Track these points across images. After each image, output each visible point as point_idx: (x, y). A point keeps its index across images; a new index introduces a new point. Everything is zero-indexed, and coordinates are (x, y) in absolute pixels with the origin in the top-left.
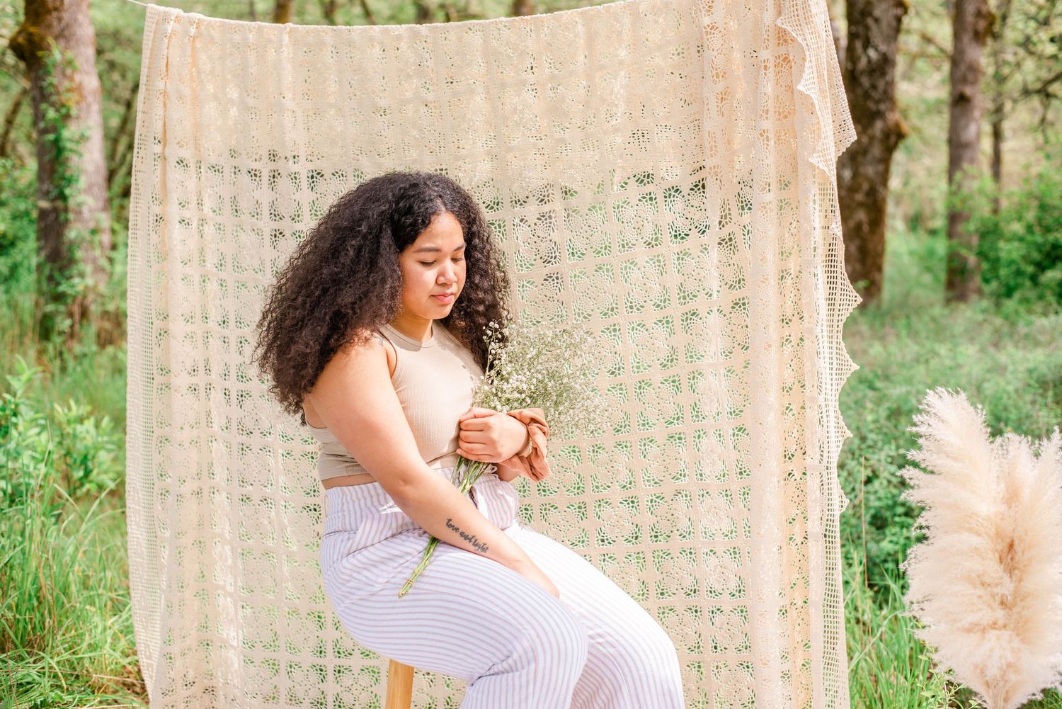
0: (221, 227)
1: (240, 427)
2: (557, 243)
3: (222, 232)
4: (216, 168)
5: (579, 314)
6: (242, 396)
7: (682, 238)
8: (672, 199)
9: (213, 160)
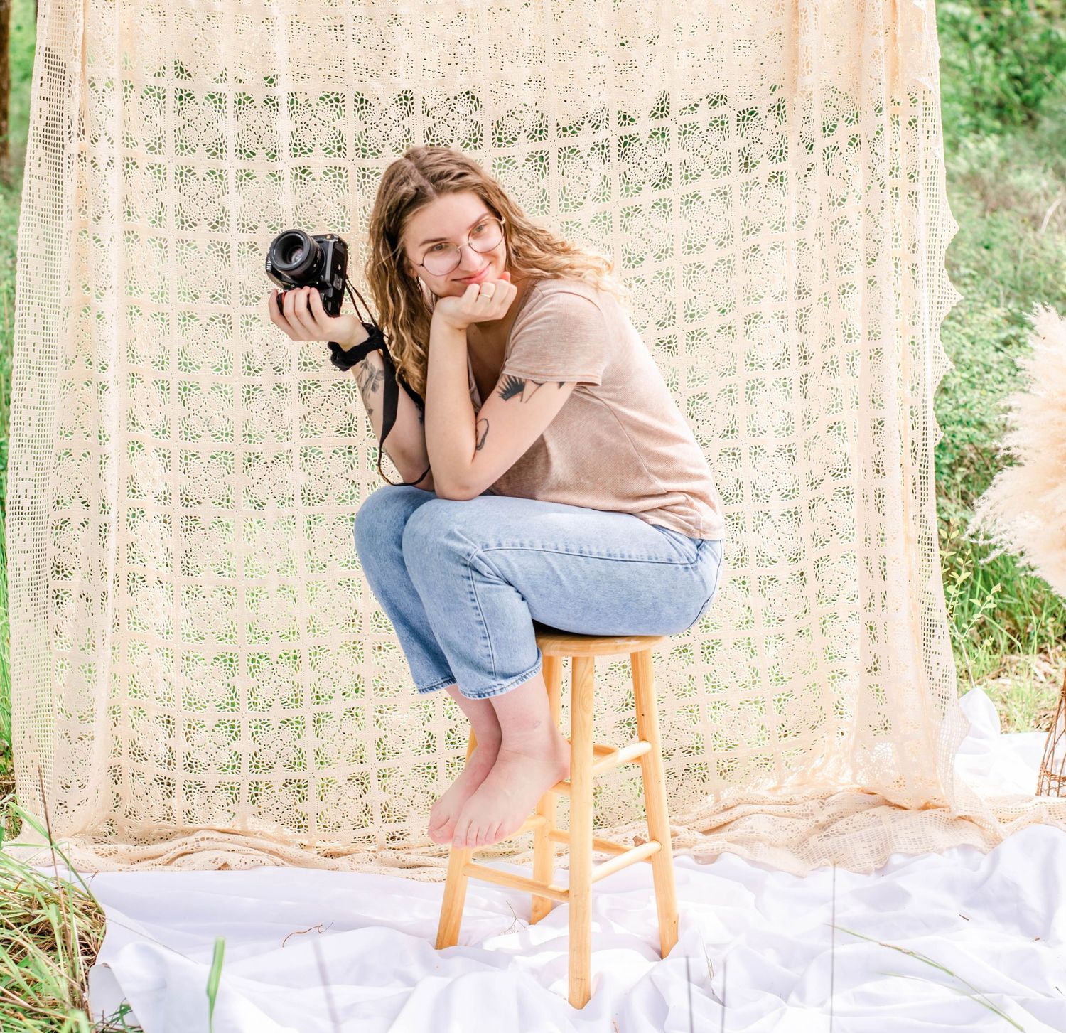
0: (162, 169)
2: (608, 178)
3: (162, 176)
4: (156, 91)
5: (629, 259)
7: (754, 166)
8: (745, 122)
9: (152, 82)
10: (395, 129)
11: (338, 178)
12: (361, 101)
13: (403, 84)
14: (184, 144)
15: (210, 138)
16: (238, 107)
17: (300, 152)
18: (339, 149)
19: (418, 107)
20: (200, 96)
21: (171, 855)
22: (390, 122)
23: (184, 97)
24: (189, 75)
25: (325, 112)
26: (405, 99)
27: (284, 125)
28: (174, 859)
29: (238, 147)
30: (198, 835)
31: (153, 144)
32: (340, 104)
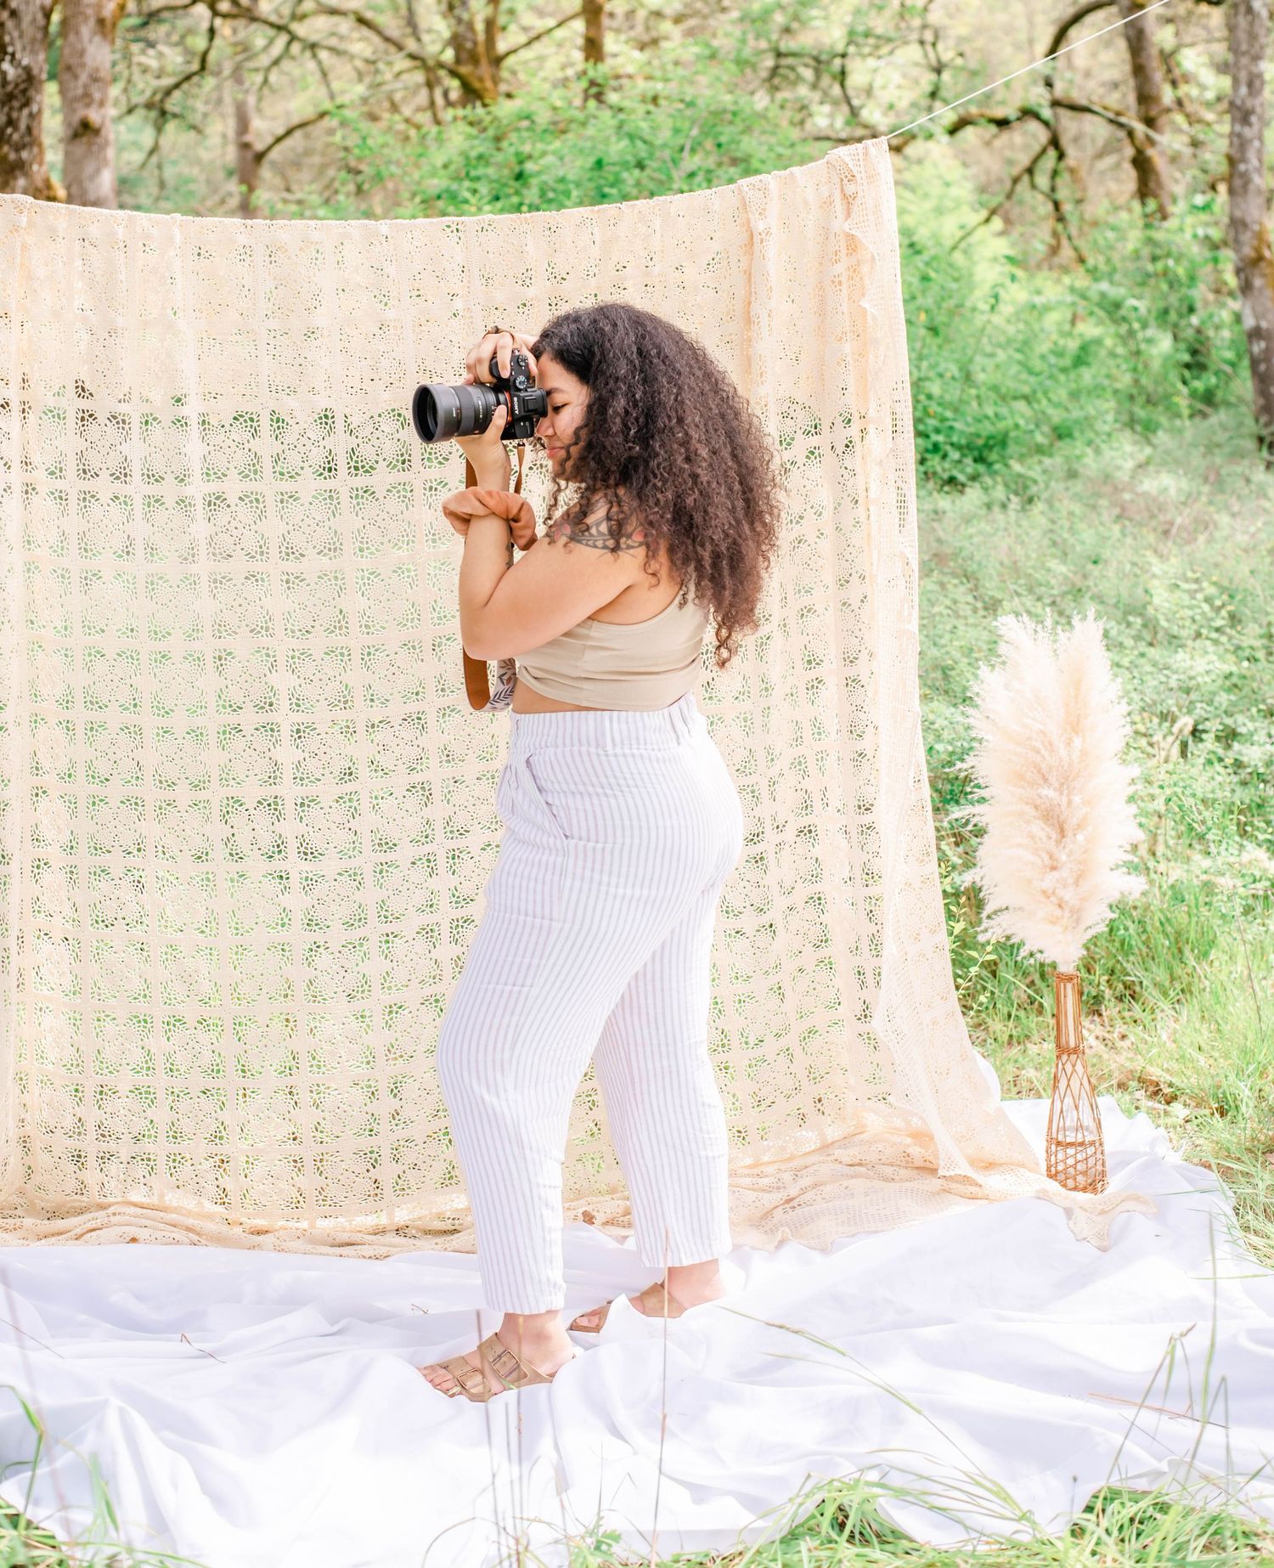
0: (63, 495)
1: (90, 773)
3: (64, 502)
4: (55, 412)
6: (92, 729)
9: (51, 402)
10: (315, 450)
11: (255, 504)
12: (278, 421)
13: (322, 402)
14: (87, 468)
15: (114, 461)
16: (144, 428)
17: (213, 477)
18: (256, 472)
19: (340, 425)
20: (102, 417)
21: (78, 1231)
22: (308, 443)
23: (86, 417)
24: (91, 394)
25: (239, 434)
26: (326, 418)
27: (194, 447)
28: (82, 1235)
29: (146, 471)
30: (112, 1210)
31: (53, 469)
32: (255, 424)
